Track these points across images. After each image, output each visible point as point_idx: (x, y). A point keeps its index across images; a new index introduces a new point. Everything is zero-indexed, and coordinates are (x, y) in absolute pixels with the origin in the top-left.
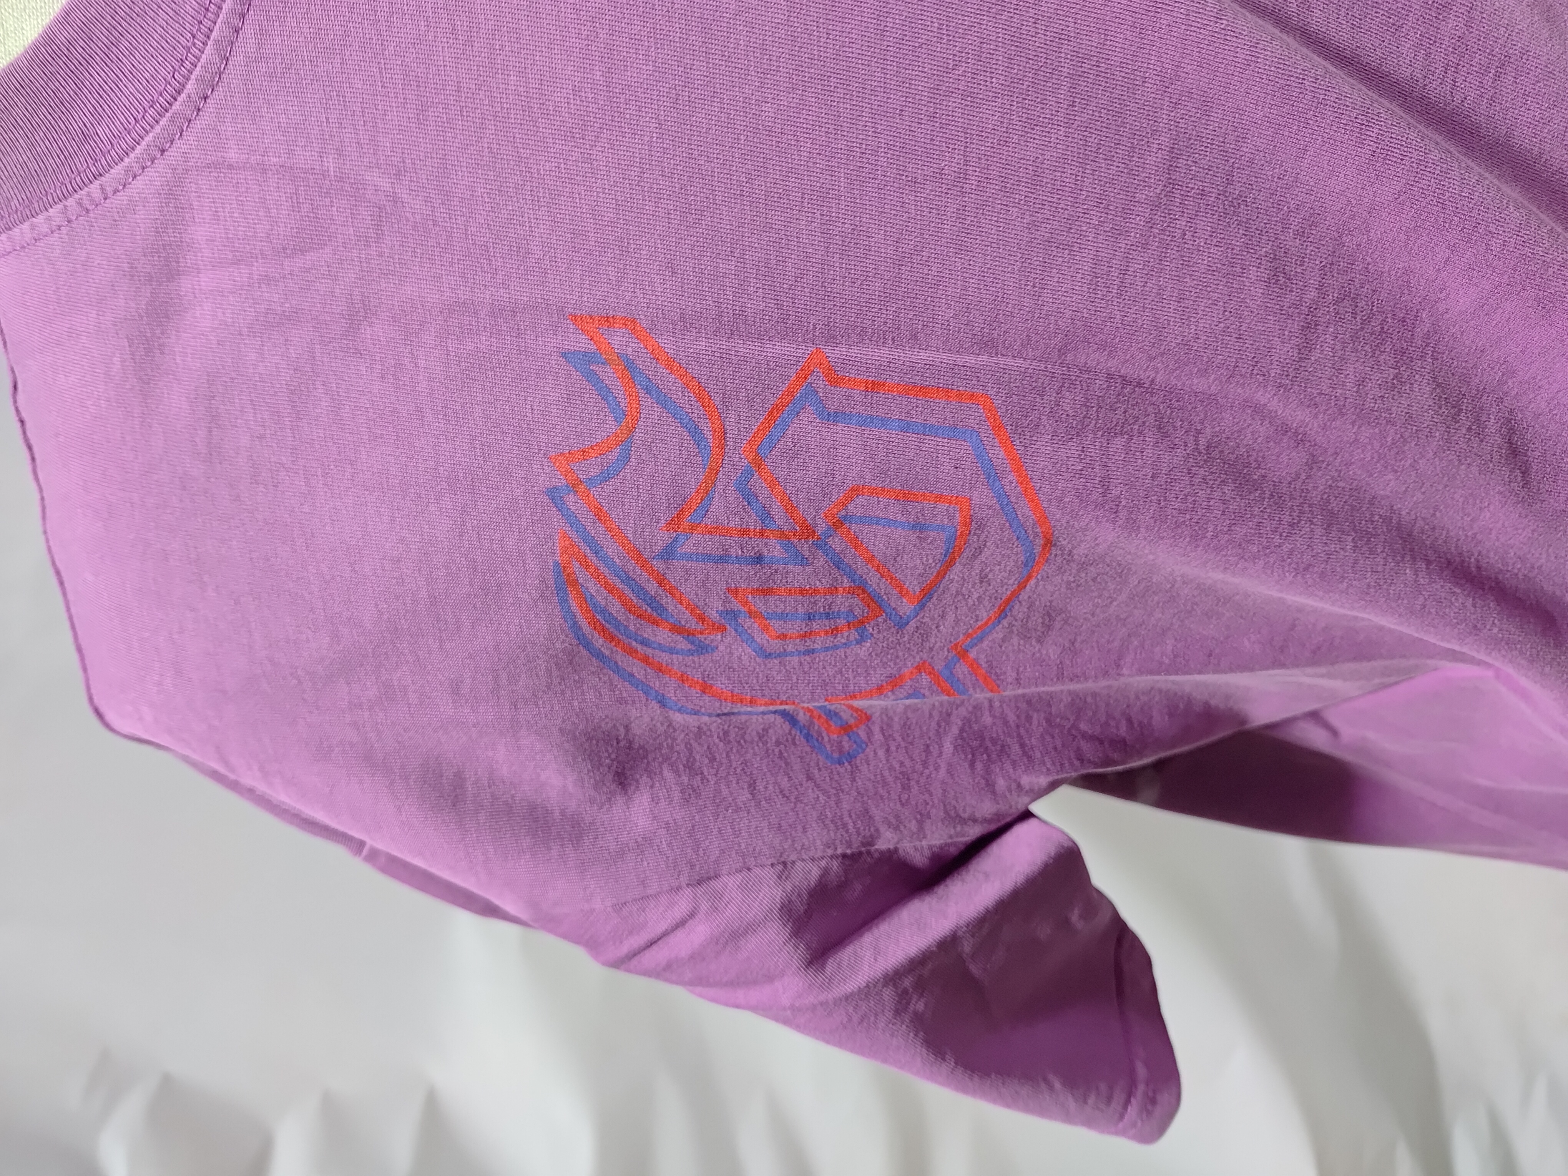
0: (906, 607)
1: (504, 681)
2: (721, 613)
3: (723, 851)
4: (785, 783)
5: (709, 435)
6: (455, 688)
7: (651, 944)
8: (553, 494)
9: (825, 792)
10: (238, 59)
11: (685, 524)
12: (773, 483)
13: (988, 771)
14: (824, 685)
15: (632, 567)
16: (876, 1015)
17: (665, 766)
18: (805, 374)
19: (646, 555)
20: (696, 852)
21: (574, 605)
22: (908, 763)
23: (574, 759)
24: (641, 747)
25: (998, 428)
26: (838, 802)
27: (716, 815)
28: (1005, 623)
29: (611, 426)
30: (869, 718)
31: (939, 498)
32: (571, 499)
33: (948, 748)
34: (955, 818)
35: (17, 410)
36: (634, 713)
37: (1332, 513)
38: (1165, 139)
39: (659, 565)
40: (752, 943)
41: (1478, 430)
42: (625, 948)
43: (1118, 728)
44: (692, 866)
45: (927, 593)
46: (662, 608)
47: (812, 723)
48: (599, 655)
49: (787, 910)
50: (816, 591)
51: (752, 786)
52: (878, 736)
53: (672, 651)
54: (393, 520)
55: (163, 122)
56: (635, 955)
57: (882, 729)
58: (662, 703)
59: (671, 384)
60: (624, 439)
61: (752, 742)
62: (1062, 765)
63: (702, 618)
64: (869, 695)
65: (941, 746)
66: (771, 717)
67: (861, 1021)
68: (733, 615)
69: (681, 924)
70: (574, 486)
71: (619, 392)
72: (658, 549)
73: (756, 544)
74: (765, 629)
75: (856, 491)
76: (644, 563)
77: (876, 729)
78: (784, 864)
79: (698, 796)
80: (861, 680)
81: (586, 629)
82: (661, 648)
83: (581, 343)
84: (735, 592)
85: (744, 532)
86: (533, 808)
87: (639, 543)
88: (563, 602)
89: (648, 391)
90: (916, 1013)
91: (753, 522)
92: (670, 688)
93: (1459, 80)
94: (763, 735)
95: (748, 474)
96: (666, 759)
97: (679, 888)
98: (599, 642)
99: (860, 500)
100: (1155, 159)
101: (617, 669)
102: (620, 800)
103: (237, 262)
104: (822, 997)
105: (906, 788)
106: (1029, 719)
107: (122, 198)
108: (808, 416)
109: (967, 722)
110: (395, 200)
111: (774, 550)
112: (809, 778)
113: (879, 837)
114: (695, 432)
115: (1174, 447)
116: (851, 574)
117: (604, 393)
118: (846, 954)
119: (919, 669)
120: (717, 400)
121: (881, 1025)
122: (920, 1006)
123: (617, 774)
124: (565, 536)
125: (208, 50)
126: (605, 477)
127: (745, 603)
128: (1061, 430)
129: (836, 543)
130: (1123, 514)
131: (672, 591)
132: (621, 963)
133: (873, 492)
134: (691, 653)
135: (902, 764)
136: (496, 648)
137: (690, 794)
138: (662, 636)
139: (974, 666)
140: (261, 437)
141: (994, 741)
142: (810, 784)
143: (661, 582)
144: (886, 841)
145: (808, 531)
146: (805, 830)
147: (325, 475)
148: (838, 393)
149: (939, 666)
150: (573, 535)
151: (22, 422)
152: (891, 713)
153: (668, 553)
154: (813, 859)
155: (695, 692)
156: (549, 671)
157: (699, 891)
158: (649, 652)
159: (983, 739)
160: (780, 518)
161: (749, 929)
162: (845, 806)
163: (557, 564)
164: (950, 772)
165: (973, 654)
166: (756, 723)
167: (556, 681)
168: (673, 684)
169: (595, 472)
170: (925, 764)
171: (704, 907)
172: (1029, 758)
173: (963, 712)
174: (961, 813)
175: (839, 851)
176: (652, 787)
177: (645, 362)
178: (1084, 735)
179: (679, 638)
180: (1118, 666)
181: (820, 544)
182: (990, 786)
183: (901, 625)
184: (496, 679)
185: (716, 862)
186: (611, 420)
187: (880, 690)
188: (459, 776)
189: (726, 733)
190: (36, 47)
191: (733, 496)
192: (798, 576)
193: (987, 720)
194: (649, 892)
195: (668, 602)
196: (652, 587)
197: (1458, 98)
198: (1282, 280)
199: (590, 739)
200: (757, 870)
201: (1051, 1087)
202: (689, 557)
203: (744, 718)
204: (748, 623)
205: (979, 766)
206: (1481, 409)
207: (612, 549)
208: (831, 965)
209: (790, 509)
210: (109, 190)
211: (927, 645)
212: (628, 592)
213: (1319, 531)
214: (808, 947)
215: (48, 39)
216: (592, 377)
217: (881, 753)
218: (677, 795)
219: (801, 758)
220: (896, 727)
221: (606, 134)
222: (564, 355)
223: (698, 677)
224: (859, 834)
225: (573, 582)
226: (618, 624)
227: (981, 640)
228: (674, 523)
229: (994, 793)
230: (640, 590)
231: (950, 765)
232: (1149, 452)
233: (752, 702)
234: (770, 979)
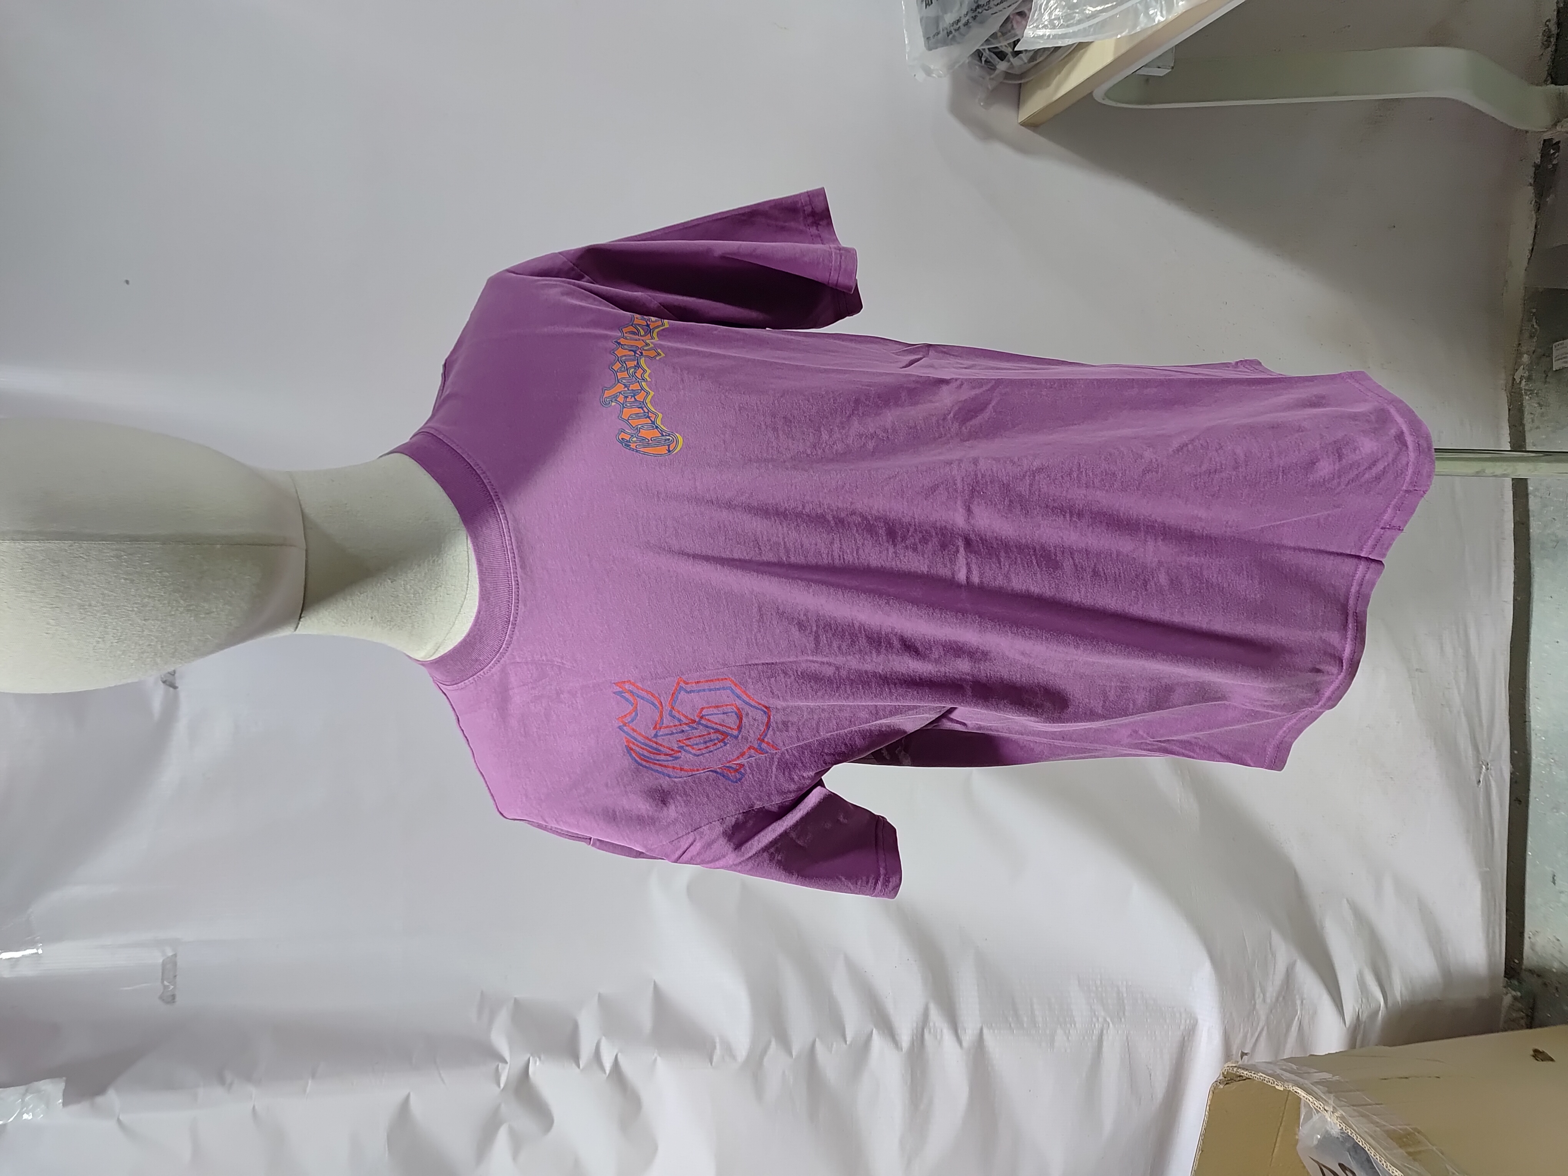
0: (735, 733)
1: (620, 780)
2: (678, 748)
3: (701, 819)
4: (719, 793)
5: (658, 704)
6: (607, 785)
7: (684, 852)
8: (620, 728)
9: (732, 793)
10: (515, 638)
11: (658, 727)
12: (679, 712)
13: (790, 774)
14: (719, 760)
15: (647, 742)
16: (763, 862)
17: (677, 796)
18: (678, 683)
19: (650, 738)
20: (692, 821)
21: (634, 755)
22: (760, 777)
23: (647, 799)
24: (667, 791)
25: (736, 685)
26: (738, 796)
27: (697, 808)
28: (771, 729)
29: (631, 708)
30: (744, 765)
31: (727, 705)
32: (625, 728)
33: (774, 769)
34: (781, 793)
35: (460, 727)
36: (661, 782)
37: (852, 680)
38: (756, 605)
39: (654, 739)
40: (715, 846)
41: (890, 645)
42: (677, 856)
43: (841, 748)
44: (692, 825)
45: (740, 728)
46: (659, 750)
47: (723, 772)
48: (646, 767)
49: (725, 833)
50: (704, 735)
51: (708, 796)
52: (748, 771)
53: (668, 761)
54: (579, 743)
55: (498, 655)
56: (680, 857)
57: (749, 768)
58: (669, 776)
59: (644, 694)
60: (635, 709)
61: (704, 782)
62: (818, 767)
63: (673, 750)
64: (735, 760)
65: (772, 769)
66: (708, 773)
67: (758, 866)
68: (682, 747)
69: (692, 844)
70: (625, 725)
71: (631, 699)
72: (653, 735)
73: (681, 728)
74: (693, 749)
75: (703, 709)
76: (650, 740)
77: (747, 769)
78: (722, 819)
79: (690, 803)
80: (731, 756)
81: (639, 761)
82: (663, 761)
83: (618, 689)
84: (680, 741)
85: (675, 726)
86: (638, 816)
87: (647, 735)
88: (631, 755)
89: (638, 697)
90: (778, 860)
91: (677, 723)
92: (670, 772)
93: (845, 558)
94: (707, 779)
95: (671, 711)
96: (677, 793)
97: (689, 833)
98: (644, 763)
99: (704, 710)
100: (755, 610)
101: (652, 769)
102: (665, 809)
103: (524, 685)
104: (742, 859)
105: (761, 786)
106: (803, 753)
107: (489, 674)
108: (682, 693)
109: (780, 759)
110: (563, 663)
111: (686, 728)
112: (727, 789)
113: (755, 804)
114: (653, 704)
115: (790, 676)
116: (713, 728)
117: (627, 700)
118: (748, 844)
119: (749, 749)
120: (657, 695)
121: (766, 865)
122: (779, 858)
123: (662, 801)
124: (626, 738)
125: (507, 637)
126: (632, 721)
127: (684, 743)
128: (754, 681)
129: (703, 722)
130: (781, 698)
131: (661, 745)
132: (676, 861)
133: (708, 708)
134: (674, 760)
135: (758, 778)
136: (615, 772)
137: (687, 803)
138: (663, 757)
139: (768, 743)
140: (539, 728)
141: (791, 764)
142: (727, 791)
143: (656, 743)
144: (758, 805)
145: (694, 721)
146: (727, 807)
147: (558, 735)
148: (689, 686)
149: (756, 746)
150: (628, 737)
151: (462, 730)
152: (751, 762)
153: (656, 736)
154: (732, 816)
155: (678, 771)
156: (632, 775)
157: (695, 832)
158: (660, 762)
159: (787, 764)
160: (684, 720)
161: (713, 841)
162: (740, 796)
163: (626, 746)
164: (776, 778)
165: (766, 740)
166: (704, 776)
167: (635, 777)
168: (671, 770)
169: (629, 720)
170: (767, 777)
171: (698, 837)
172: (805, 767)
173: (777, 756)
174: (783, 790)
175: (741, 812)
176: (674, 803)
177: (635, 690)
178: (827, 754)
179: (668, 757)
180: (818, 733)
181: (699, 723)
182: (792, 780)
183: (736, 737)
184: (617, 780)
185: (699, 822)
186: (630, 706)
187: (738, 758)
188: (614, 811)
189: (694, 781)
190: (461, 643)
191: (669, 718)
192: (696, 733)
193: (788, 757)
194: (679, 836)
195: (660, 748)
196: (654, 745)
197: (846, 562)
198: (803, 628)
199: (650, 792)
200: (714, 823)
201: (840, 880)
202: (662, 735)
203: (698, 775)
204: (687, 748)
205: (787, 773)
206: (890, 639)
207: (640, 738)
208: (743, 848)
209: (686, 717)
210: (486, 672)
211: (749, 741)
212: (648, 748)
213: (848, 687)
214: (734, 844)
215: (465, 640)
216: (622, 697)
217: (751, 776)
218: (683, 804)
219: (723, 784)
220: (754, 766)
221: (611, 640)
222: (614, 693)
223: (678, 766)
224: (746, 804)
225: (632, 749)
226: (648, 758)
227: (766, 735)
228: (655, 728)
229: (794, 781)
230: (651, 747)
231: (775, 775)
232: (783, 680)
233: (698, 770)
234: (724, 856)
